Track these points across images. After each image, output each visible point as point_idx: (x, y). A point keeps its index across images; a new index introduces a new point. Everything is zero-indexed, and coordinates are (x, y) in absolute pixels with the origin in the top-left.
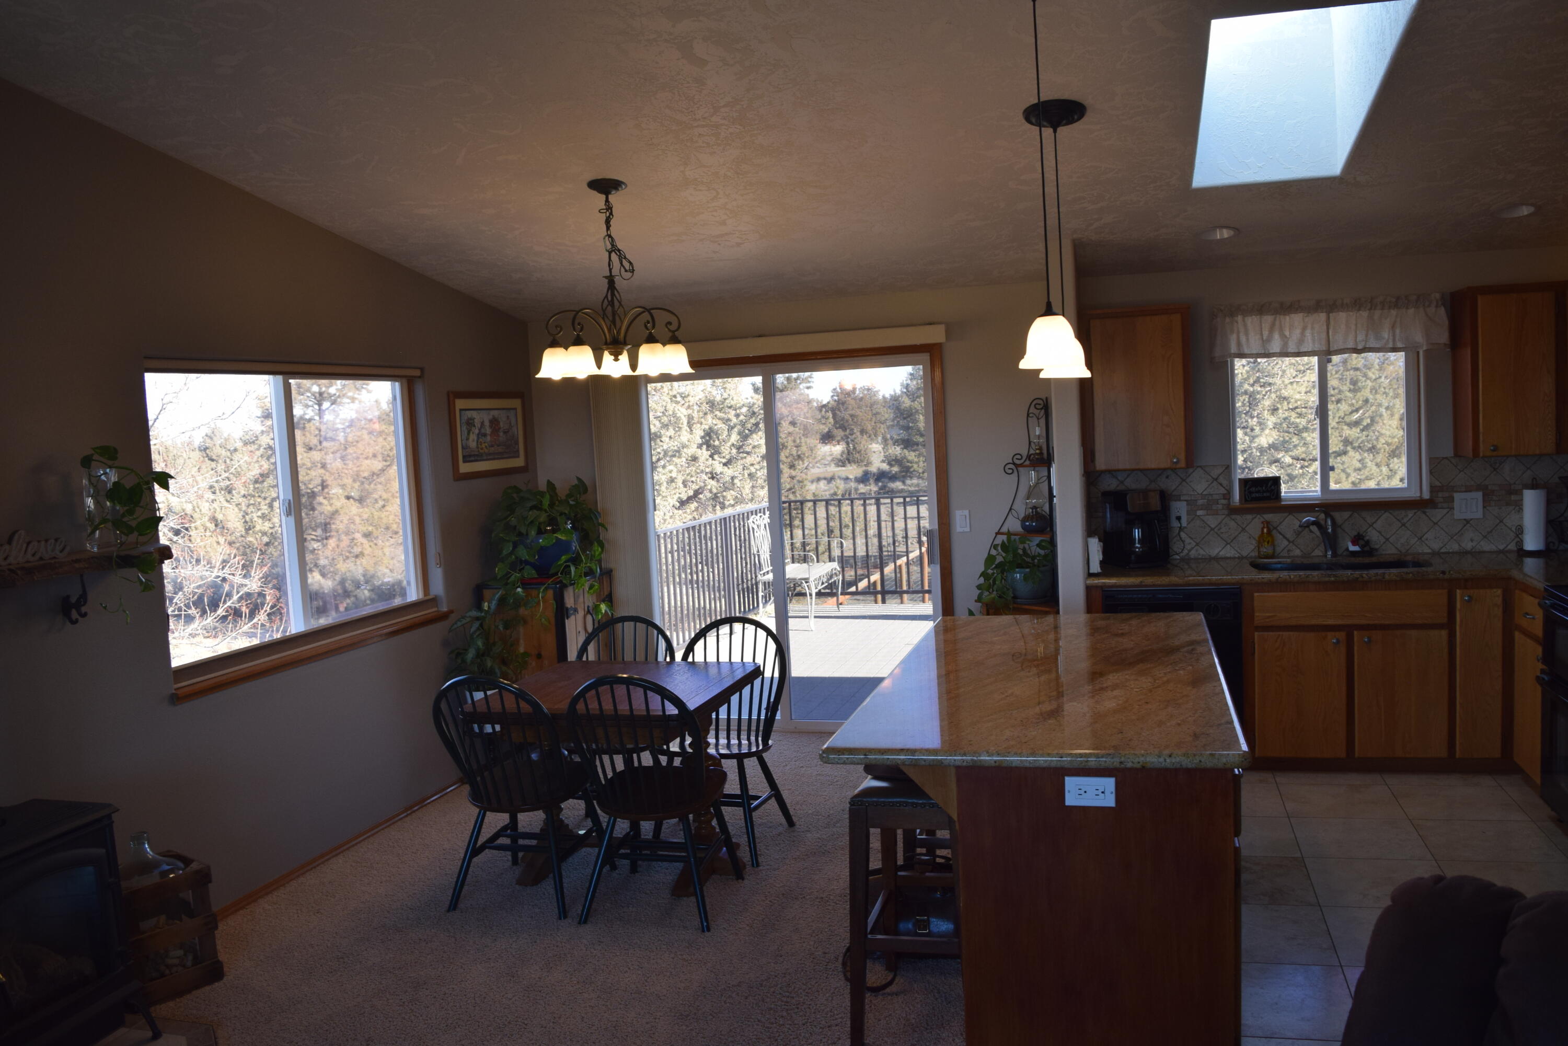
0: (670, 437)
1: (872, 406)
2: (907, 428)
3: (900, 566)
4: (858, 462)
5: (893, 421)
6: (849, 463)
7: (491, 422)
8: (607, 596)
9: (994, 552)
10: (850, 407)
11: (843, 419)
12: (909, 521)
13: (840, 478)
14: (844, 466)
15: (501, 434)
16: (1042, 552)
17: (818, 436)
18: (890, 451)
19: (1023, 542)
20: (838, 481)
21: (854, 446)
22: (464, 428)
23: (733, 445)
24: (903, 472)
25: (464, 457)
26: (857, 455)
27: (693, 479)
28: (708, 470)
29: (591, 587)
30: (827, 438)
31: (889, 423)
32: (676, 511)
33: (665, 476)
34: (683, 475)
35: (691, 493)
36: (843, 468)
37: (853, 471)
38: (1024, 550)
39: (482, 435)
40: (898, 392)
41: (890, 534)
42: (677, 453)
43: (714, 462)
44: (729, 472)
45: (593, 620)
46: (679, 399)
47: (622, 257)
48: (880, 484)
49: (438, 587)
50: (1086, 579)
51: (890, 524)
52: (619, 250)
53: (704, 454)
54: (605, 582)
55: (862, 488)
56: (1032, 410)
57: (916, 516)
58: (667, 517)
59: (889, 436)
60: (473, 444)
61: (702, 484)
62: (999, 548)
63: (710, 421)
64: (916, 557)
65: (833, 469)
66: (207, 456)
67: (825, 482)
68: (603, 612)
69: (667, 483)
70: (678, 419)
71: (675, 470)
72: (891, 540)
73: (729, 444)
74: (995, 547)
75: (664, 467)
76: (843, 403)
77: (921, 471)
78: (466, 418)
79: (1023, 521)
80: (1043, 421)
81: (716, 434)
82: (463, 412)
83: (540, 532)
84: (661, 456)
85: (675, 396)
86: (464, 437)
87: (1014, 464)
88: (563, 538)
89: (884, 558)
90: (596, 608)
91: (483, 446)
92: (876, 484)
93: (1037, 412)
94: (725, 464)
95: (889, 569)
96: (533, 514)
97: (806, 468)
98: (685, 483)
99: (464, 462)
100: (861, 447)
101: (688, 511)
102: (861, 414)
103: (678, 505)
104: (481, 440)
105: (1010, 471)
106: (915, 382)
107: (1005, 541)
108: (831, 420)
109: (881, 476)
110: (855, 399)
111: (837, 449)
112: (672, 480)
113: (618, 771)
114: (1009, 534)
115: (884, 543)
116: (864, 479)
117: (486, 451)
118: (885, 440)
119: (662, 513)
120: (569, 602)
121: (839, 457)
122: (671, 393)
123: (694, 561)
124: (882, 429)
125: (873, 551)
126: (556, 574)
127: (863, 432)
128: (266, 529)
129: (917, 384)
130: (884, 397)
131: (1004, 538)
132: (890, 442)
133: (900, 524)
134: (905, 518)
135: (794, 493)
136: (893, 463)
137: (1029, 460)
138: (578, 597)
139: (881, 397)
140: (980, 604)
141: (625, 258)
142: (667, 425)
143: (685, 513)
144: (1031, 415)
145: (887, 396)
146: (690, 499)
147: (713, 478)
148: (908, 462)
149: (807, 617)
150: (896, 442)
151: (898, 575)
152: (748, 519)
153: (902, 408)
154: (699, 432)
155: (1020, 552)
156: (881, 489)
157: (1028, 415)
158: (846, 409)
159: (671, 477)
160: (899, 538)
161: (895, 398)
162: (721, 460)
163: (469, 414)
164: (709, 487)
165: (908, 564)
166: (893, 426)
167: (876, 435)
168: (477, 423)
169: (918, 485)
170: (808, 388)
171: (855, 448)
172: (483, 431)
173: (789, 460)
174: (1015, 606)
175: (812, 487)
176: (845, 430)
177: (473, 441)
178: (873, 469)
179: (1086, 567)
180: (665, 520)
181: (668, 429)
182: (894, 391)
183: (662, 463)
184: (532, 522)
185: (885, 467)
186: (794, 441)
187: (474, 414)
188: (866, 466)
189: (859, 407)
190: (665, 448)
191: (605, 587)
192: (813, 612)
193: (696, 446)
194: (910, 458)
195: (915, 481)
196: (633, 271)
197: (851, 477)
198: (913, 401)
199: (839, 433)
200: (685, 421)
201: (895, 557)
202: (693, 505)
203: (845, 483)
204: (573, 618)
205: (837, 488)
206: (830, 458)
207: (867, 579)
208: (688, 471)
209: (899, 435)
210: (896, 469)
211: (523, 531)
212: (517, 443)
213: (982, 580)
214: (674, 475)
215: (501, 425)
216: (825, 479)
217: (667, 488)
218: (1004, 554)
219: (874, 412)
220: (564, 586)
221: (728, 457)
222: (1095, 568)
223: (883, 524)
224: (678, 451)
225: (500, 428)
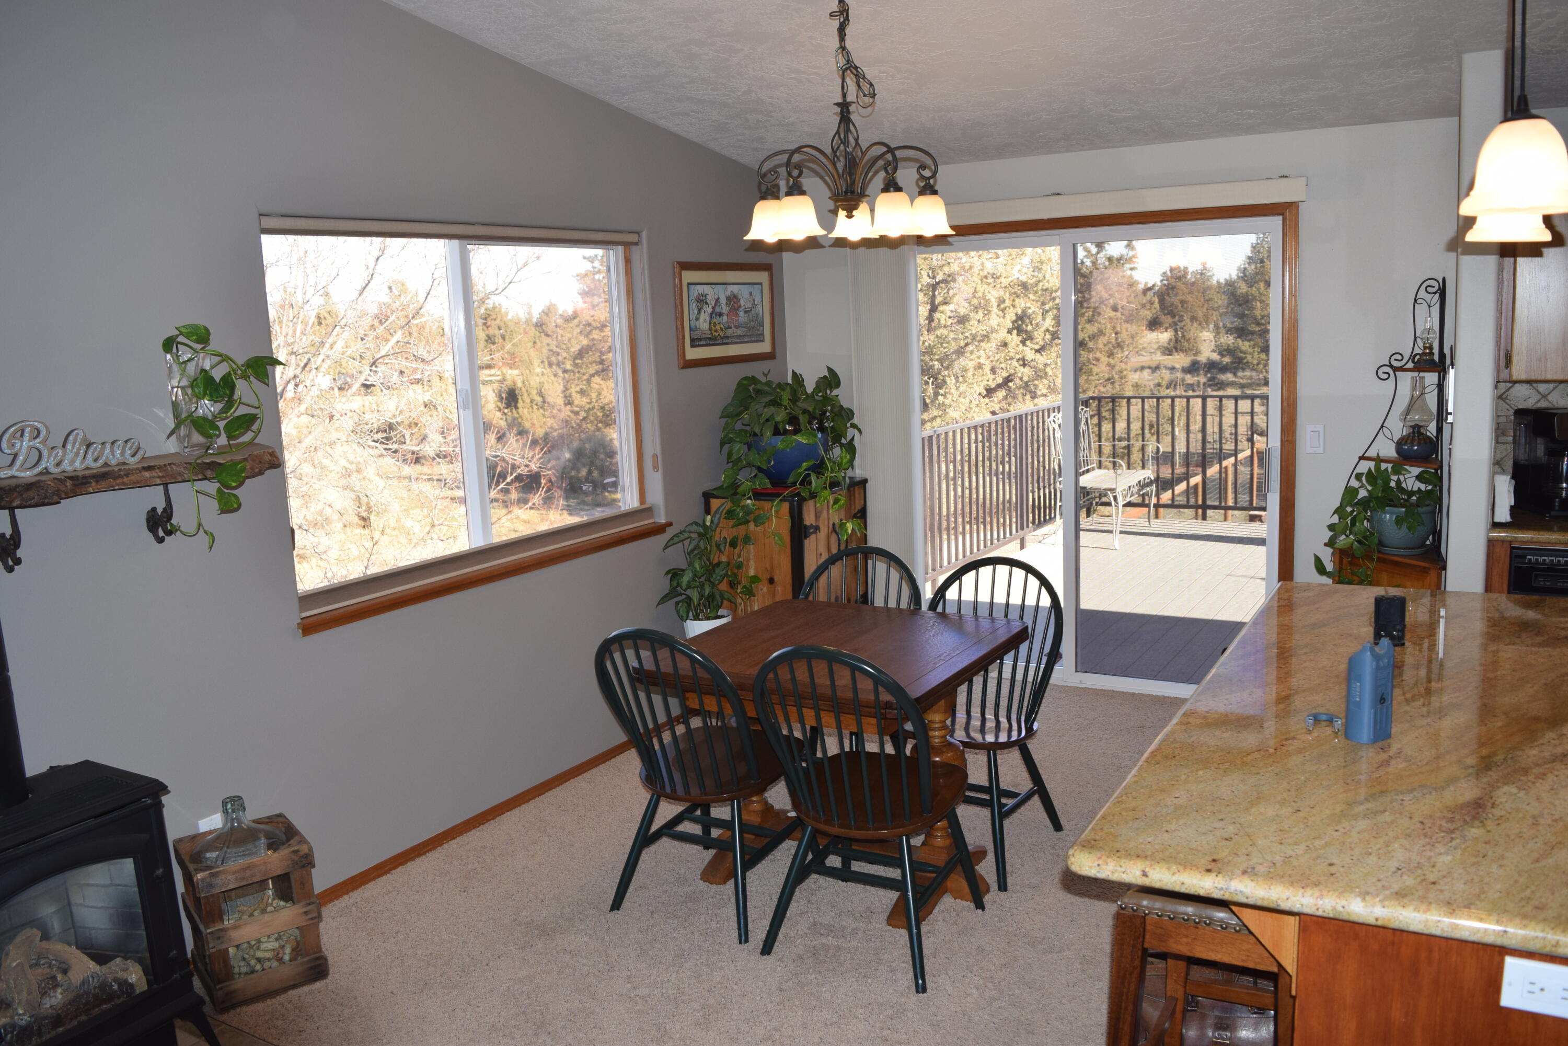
0: (979, 321)
1: (1204, 291)
2: (1242, 316)
3: (1226, 468)
4: (1186, 351)
5: (1227, 307)
6: (1177, 351)
7: (728, 299)
8: (859, 511)
9: (1354, 483)
10: (1181, 292)
11: (1172, 305)
12: (1240, 417)
13: (1166, 368)
14: (1170, 355)
15: (742, 314)
16: (1423, 487)
17: (1145, 322)
18: (1222, 340)
19: (1396, 471)
20: (1164, 371)
21: (1183, 333)
22: (694, 306)
23: (1048, 330)
24: (1235, 363)
25: (692, 340)
26: (1186, 344)
27: (1003, 366)
28: (1017, 357)
29: (836, 501)
30: (1154, 324)
31: (1222, 310)
32: (982, 400)
33: (973, 362)
34: (992, 361)
35: (1000, 380)
36: (1170, 357)
37: (1180, 360)
38: (1398, 482)
39: (716, 314)
40: (1234, 277)
41: (1216, 429)
42: (986, 337)
43: (1025, 348)
44: (1041, 359)
45: (839, 540)
46: (990, 280)
47: (859, 76)
48: (1209, 375)
49: (656, 496)
50: (1490, 530)
51: (1218, 419)
52: (856, 68)
53: (1014, 339)
54: (857, 495)
55: (1190, 379)
56: (1422, 293)
57: (1249, 410)
58: (973, 405)
59: (1221, 324)
60: (704, 324)
61: (1012, 372)
62: (1364, 479)
63: (1021, 303)
64: (1245, 458)
65: (1159, 358)
66: (543, 331)
67: (1149, 371)
68: (850, 531)
69: (975, 369)
70: (988, 301)
71: (984, 356)
72: (1217, 437)
73: (1042, 329)
74: (1358, 477)
75: (972, 352)
76: (1173, 288)
77: (1255, 362)
78: (696, 294)
79: (1399, 444)
80: (1436, 310)
81: (1029, 318)
82: (692, 287)
83: (777, 432)
84: (969, 340)
85: (986, 277)
86: (693, 317)
87: (1391, 366)
88: (805, 441)
89: (1208, 456)
90: (842, 525)
91: (718, 327)
92: (1206, 375)
93: (1428, 297)
94: (1038, 351)
95: (1212, 471)
96: (767, 412)
97: (1127, 357)
98: (993, 370)
99: (692, 346)
100: (1191, 335)
101: (996, 399)
102: (1191, 300)
103: (985, 393)
104: (715, 320)
105: (1386, 376)
106: (1253, 267)
107: (1373, 469)
108: (1157, 305)
109: (1211, 366)
110: (1186, 284)
111: (1164, 337)
112: (980, 366)
113: (829, 755)
114: (1378, 460)
115: (1209, 439)
116: (1193, 368)
117: (722, 333)
118: (1217, 327)
119: (967, 401)
120: (809, 519)
121: (1166, 345)
122: (981, 273)
123: (1000, 452)
124: (1215, 316)
125: (1196, 447)
126: (794, 484)
127: (1193, 319)
128: (584, 403)
129: (1256, 268)
130: (1218, 282)
131: (1372, 465)
132: (1223, 330)
133: (1228, 419)
134: (1236, 413)
135: (1113, 383)
136: (1225, 353)
137: (1413, 361)
138: (821, 512)
139: (1215, 282)
140: (1330, 550)
141: (864, 78)
142: (976, 308)
143: (993, 401)
144: (1419, 301)
145: (1222, 281)
146: (999, 386)
147: (1024, 365)
148: (1242, 352)
149: (1111, 532)
150: (1229, 331)
151: (1223, 475)
152: (1049, 417)
153: (1238, 293)
154: (1011, 316)
155: (1393, 484)
156: (1210, 380)
157: (1415, 301)
158: (1176, 295)
159: (979, 363)
160: (1227, 434)
161: (1230, 284)
162: (1033, 346)
163: (700, 289)
164: (1020, 375)
165: (1235, 465)
166: (1226, 313)
167: (1207, 323)
168: (711, 301)
169: (1251, 377)
170: (1132, 269)
171: (1183, 336)
172: (717, 310)
173: (1107, 348)
174: (1381, 555)
175: (1134, 377)
176: (1174, 316)
177: (705, 321)
178: (1202, 358)
179: (1490, 512)
180: (971, 408)
181: (977, 312)
182: (1230, 275)
183: (971, 348)
184: (767, 420)
185: (1215, 357)
186: (1114, 328)
187: (707, 289)
188: (1194, 355)
189: (1191, 293)
190: (974, 332)
191: (857, 501)
192: (1119, 526)
193: (1006, 331)
194: (1244, 348)
195: (1248, 373)
196: (873, 95)
197: (1178, 366)
198: (1251, 287)
199: (1167, 320)
200: (994, 303)
201: (1221, 456)
202: (1001, 394)
203: (1171, 373)
204: (813, 537)
205: (1162, 378)
206: (1155, 346)
207: (1185, 483)
208: (997, 357)
209: (1232, 323)
210: (1227, 360)
211: (757, 430)
212: (762, 324)
213: (1335, 519)
214: (982, 361)
215: (742, 303)
216: (1150, 368)
217: (974, 375)
218: (1370, 488)
219: (1207, 298)
220: (803, 500)
221: (1041, 343)
222: (1503, 515)
223: (1209, 419)
224: (987, 336)
225: (740, 307)
